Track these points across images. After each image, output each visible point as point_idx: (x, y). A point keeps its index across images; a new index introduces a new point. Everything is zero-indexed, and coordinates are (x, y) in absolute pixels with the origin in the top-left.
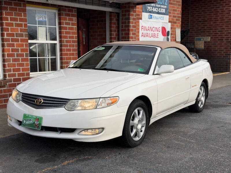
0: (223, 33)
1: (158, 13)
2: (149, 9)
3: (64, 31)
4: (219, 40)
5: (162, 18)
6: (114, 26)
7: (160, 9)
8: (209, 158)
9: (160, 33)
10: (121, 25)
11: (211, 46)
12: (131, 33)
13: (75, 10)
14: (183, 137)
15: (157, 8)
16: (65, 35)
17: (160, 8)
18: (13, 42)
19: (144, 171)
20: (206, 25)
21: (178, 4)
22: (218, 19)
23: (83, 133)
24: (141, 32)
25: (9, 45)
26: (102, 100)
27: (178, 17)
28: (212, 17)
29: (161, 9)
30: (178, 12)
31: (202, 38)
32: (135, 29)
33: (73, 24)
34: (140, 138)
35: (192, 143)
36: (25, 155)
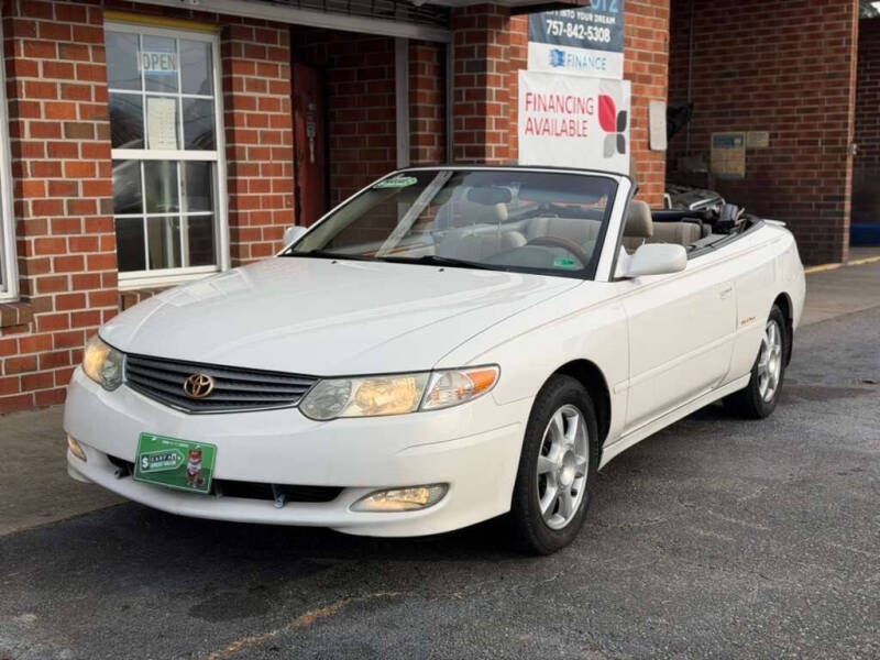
0: (816, 119)
1: (586, 44)
2: (552, 30)
3: (242, 115)
4: (800, 143)
5: (599, 63)
6: (427, 94)
7: (590, 28)
8: (835, 589)
9: (594, 120)
10: (453, 89)
11: (770, 167)
12: (491, 118)
13: (282, 34)
14: (722, 511)
15: (581, 27)
16: (246, 128)
17: (592, 23)
18: (55, 156)
19: (607, 645)
20: (751, 89)
21: (657, 11)
22: (799, 66)
23: (371, 502)
24: (524, 114)
25: (40, 170)
26: (441, 380)
27: (659, 58)
28: (774, 55)
29: (595, 29)
30: (658, 41)
31: (737, 137)
32: (506, 103)
33: (276, 88)
34: (569, 520)
35: (762, 534)
36: (146, 590)
